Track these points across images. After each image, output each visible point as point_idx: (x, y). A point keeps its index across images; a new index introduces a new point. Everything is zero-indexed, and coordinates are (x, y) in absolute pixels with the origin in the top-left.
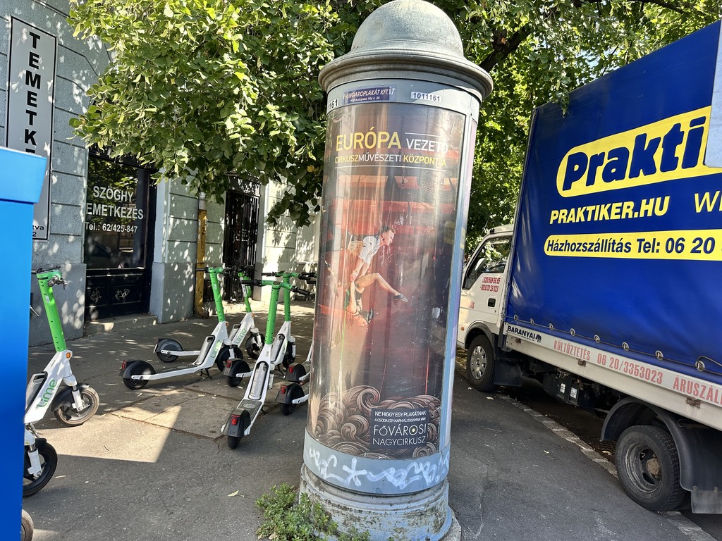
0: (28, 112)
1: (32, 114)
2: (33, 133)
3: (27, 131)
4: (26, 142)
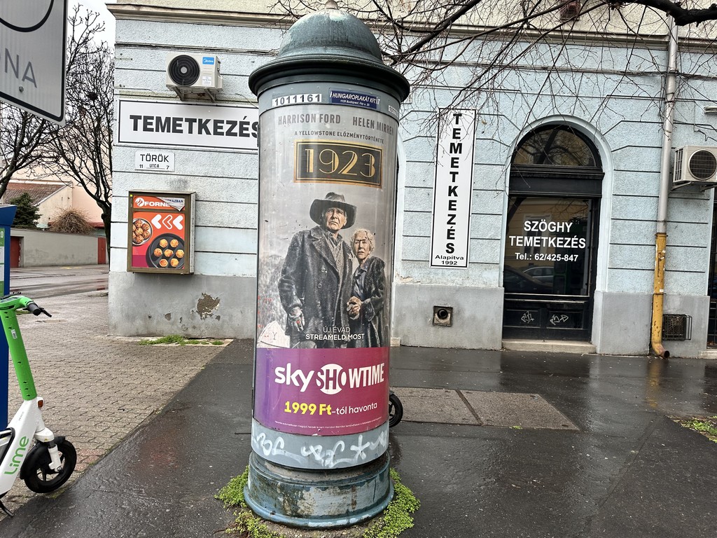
0: (451, 173)
1: (454, 174)
2: (455, 187)
3: (450, 187)
4: (450, 195)
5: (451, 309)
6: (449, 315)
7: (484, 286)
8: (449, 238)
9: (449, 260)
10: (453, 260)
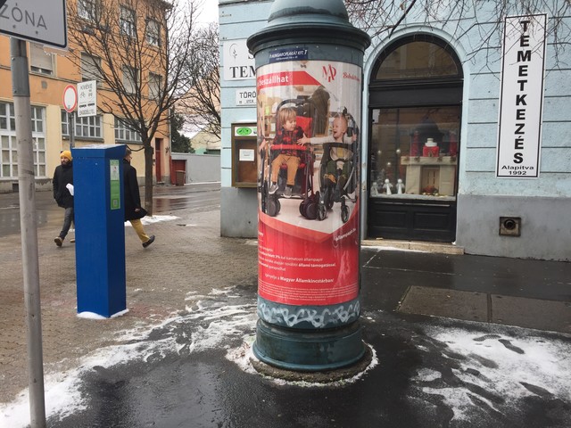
0: (519, 82)
1: (522, 83)
2: (524, 96)
3: (518, 96)
4: (518, 104)
5: (519, 219)
6: (517, 226)
7: (557, 196)
8: (516, 147)
9: (517, 171)
10: (522, 170)
